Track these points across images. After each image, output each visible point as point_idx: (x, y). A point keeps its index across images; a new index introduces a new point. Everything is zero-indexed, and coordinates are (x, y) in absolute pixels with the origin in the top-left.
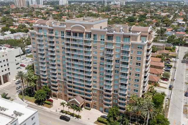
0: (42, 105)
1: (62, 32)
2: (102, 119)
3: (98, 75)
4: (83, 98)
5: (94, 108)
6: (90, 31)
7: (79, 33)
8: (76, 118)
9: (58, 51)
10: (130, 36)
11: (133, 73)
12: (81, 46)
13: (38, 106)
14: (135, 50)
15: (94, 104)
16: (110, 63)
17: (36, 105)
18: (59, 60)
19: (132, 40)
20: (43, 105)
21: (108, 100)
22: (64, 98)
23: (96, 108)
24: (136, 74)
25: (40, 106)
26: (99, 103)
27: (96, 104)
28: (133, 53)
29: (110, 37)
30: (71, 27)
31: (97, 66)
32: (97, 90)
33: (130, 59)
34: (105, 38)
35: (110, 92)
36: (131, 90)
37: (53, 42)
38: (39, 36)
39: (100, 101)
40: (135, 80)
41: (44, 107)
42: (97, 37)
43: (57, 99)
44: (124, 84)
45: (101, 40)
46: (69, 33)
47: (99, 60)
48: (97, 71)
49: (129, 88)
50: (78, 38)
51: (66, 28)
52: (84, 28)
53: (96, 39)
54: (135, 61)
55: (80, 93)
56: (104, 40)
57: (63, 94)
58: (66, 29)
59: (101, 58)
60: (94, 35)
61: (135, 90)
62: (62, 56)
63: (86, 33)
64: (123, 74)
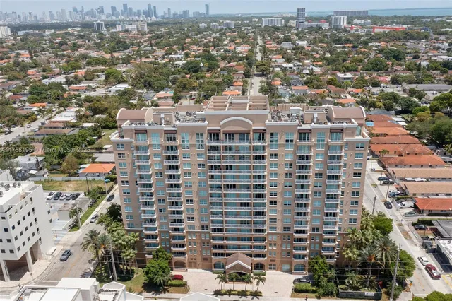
0: (165, 291)
1: (198, 134)
2: (303, 286)
3: (279, 207)
4: (250, 255)
5: (270, 269)
6: (263, 128)
7: (240, 134)
8: (253, 299)
9: (187, 174)
10: (342, 130)
11: (348, 190)
12: (242, 158)
13: (158, 296)
14: (351, 152)
15: (271, 261)
16: (305, 180)
17: (154, 296)
18: (191, 192)
19: (346, 136)
20: (168, 291)
21: (300, 247)
22: (200, 266)
23: (274, 269)
24: (353, 193)
25: (163, 295)
26: (282, 258)
27: (274, 261)
28: (347, 157)
29: (304, 135)
30: (222, 123)
31: (279, 189)
32: (278, 234)
33: (342, 169)
34: (295, 137)
35: (304, 232)
36: (343, 221)
37: (175, 158)
38: (138, 148)
39: (284, 253)
40: (352, 202)
41: (173, 294)
42: (279, 137)
43: (187, 271)
44: (331, 213)
45: (287, 141)
46: (215, 135)
47: (281, 179)
48: (278, 198)
49: (341, 219)
50: (236, 142)
51: (208, 125)
52: (251, 122)
53: (277, 141)
54: (351, 170)
55: (239, 247)
56: (292, 141)
57: (199, 258)
58: (208, 128)
59: (286, 174)
60: (272, 135)
61: (351, 220)
62: (197, 181)
63: (255, 131)
64: (329, 196)
